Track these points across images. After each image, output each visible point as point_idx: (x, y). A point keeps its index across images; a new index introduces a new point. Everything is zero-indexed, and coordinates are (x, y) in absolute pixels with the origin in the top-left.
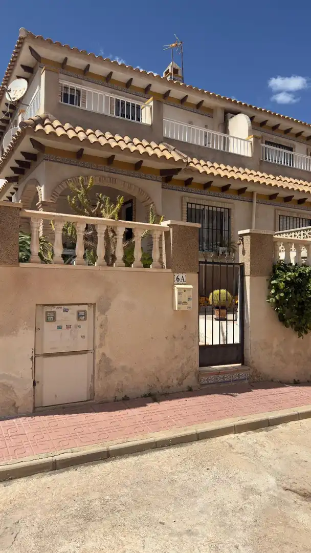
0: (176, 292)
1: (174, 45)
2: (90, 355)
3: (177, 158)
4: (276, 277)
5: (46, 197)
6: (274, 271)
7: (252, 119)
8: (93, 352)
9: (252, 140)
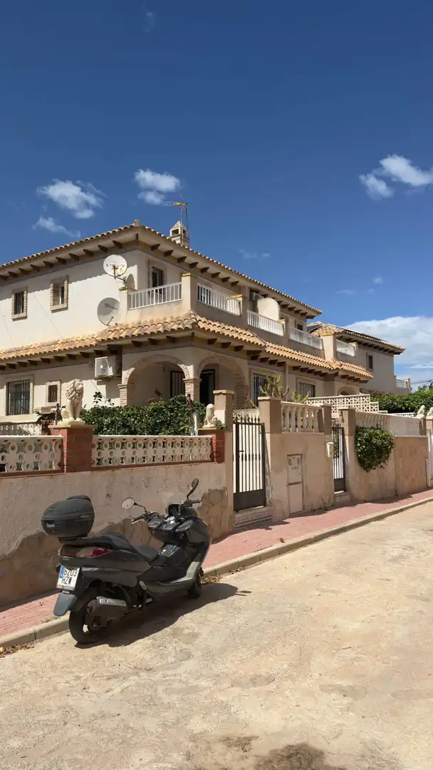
0: (328, 446)
1: (178, 204)
2: (301, 485)
3: (263, 345)
4: (360, 436)
5: (194, 375)
6: (357, 432)
7: (279, 302)
8: (302, 482)
9: (283, 322)
